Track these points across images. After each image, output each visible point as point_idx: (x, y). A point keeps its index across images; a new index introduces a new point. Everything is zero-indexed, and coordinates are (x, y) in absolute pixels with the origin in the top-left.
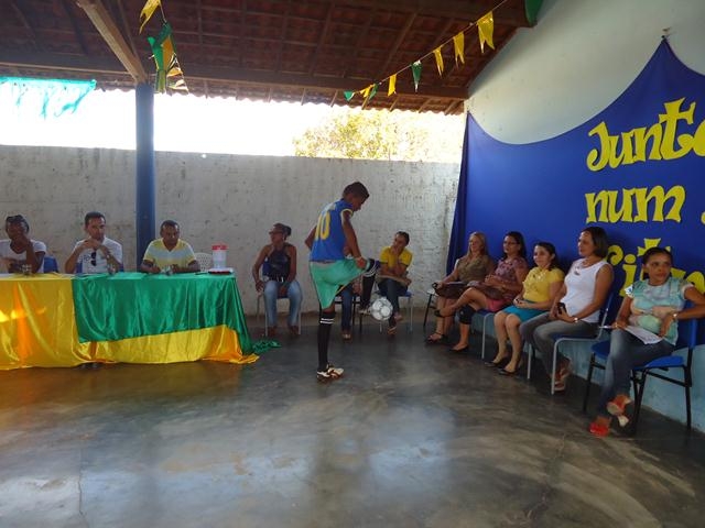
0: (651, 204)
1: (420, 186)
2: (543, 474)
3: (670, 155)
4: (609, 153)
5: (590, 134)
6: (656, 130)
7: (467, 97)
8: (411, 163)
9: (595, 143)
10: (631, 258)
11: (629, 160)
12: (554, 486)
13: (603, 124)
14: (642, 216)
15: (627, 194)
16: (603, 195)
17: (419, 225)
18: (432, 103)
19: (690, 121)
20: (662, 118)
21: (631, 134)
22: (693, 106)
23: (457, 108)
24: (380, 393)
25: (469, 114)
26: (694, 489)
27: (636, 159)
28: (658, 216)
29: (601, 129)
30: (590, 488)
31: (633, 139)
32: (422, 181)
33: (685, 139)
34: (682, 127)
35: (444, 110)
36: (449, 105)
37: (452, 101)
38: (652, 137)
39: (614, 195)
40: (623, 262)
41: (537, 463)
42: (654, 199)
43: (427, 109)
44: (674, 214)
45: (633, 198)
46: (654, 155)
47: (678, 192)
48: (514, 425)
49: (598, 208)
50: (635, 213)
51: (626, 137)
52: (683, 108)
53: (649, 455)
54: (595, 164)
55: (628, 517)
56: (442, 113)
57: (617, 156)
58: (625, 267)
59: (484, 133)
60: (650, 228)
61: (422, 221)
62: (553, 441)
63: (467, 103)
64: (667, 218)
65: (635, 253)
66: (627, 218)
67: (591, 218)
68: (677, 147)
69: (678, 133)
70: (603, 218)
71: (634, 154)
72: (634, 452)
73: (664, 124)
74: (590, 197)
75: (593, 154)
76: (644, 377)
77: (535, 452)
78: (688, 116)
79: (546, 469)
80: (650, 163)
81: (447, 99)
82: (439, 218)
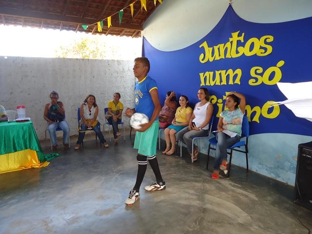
0: (228, 77)
1: (123, 71)
2: (198, 202)
3: (235, 56)
4: (209, 55)
5: (200, 47)
6: (228, 45)
7: (143, 30)
8: (118, 61)
9: (203, 50)
10: (220, 101)
11: (218, 58)
12: (204, 207)
13: (205, 42)
14: (224, 82)
15: (217, 73)
16: (207, 74)
17: (123, 90)
18: (126, 32)
19: (242, 41)
20: (231, 39)
21: (218, 46)
22: (243, 34)
23: (138, 35)
24: (117, 173)
25: (144, 37)
26: (257, 196)
27: (221, 57)
28: (231, 82)
29: (205, 44)
30: (219, 205)
31: (219, 49)
32: (123, 69)
33: (240, 49)
34: (239, 44)
35: (131, 35)
36: (134, 32)
37: (135, 31)
38: (227, 48)
39: (212, 73)
40: (217, 102)
41: (195, 197)
42: (229, 75)
43: (123, 35)
44: (238, 81)
45: (220, 74)
46: (228, 56)
47: (239, 72)
48: (180, 180)
49: (205, 79)
50: (221, 81)
51: (216, 48)
52: (239, 35)
53: (236, 185)
54: (203, 60)
55: (236, 215)
56: (130, 37)
57: (212, 57)
58: (218, 104)
59: (152, 46)
60: (228, 87)
61: (125, 88)
62: (198, 185)
63: (142, 32)
64: (235, 83)
65: (222, 98)
66: (218, 83)
67: (203, 84)
68: (237, 52)
69: (238, 46)
70: (208, 84)
71: (220, 55)
72: (231, 184)
73: (232, 42)
74: (201, 75)
75: (202, 56)
76: (231, 152)
77: (192, 191)
78: (242, 39)
79: (199, 199)
80: (226, 59)
81: (133, 30)
82: (132, 86)
